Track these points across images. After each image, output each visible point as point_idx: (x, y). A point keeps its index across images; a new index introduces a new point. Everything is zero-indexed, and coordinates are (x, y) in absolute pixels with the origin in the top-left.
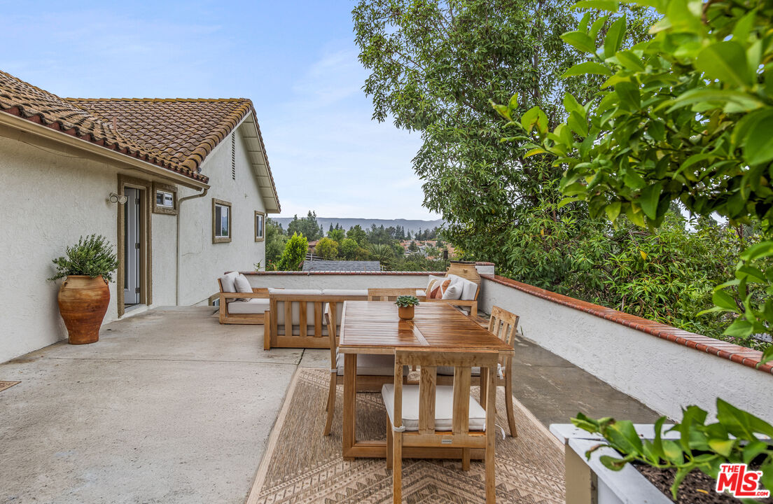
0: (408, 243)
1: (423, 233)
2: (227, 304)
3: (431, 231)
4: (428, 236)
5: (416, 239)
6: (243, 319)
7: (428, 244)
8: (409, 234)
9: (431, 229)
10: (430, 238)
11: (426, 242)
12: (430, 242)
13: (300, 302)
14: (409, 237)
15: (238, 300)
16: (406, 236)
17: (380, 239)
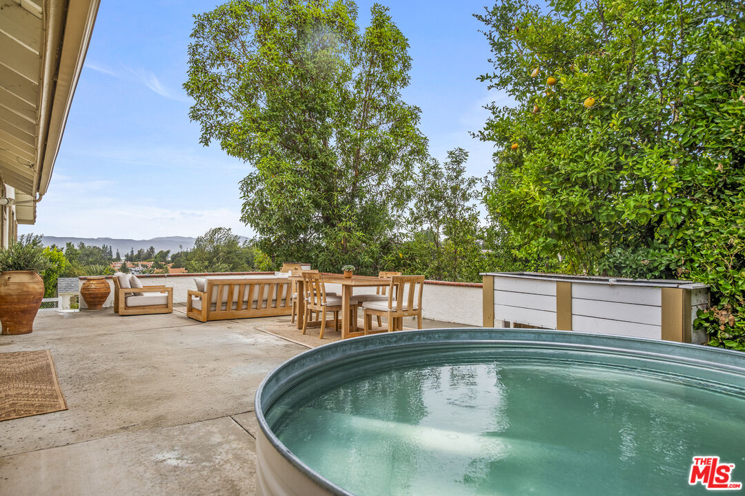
0: (118, 265)
1: (136, 253)
2: (126, 298)
3: (145, 251)
4: (142, 257)
5: (127, 260)
6: (142, 310)
7: (143, 266)
8: (118, 254)
9: (146, 249)
10: (145, 259)
11: (140, 263)
12: (145, 263)
13: (230, 285)
14: (118, 259)
15: (135, 294)
16: (114, 256)
17: (90, 260)
